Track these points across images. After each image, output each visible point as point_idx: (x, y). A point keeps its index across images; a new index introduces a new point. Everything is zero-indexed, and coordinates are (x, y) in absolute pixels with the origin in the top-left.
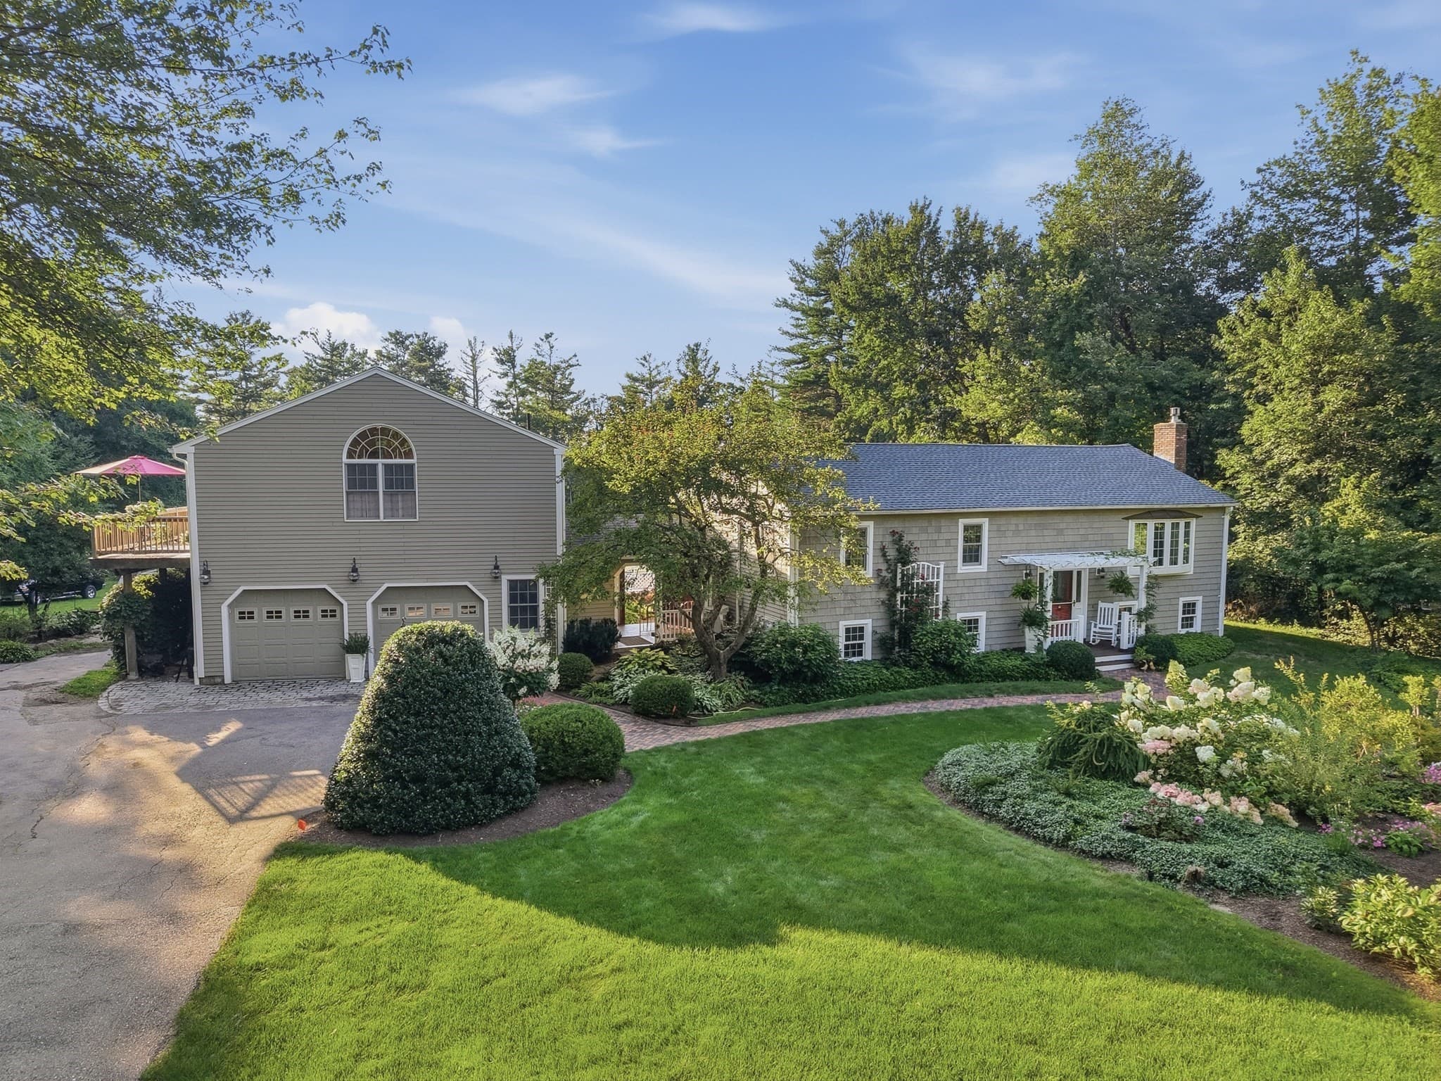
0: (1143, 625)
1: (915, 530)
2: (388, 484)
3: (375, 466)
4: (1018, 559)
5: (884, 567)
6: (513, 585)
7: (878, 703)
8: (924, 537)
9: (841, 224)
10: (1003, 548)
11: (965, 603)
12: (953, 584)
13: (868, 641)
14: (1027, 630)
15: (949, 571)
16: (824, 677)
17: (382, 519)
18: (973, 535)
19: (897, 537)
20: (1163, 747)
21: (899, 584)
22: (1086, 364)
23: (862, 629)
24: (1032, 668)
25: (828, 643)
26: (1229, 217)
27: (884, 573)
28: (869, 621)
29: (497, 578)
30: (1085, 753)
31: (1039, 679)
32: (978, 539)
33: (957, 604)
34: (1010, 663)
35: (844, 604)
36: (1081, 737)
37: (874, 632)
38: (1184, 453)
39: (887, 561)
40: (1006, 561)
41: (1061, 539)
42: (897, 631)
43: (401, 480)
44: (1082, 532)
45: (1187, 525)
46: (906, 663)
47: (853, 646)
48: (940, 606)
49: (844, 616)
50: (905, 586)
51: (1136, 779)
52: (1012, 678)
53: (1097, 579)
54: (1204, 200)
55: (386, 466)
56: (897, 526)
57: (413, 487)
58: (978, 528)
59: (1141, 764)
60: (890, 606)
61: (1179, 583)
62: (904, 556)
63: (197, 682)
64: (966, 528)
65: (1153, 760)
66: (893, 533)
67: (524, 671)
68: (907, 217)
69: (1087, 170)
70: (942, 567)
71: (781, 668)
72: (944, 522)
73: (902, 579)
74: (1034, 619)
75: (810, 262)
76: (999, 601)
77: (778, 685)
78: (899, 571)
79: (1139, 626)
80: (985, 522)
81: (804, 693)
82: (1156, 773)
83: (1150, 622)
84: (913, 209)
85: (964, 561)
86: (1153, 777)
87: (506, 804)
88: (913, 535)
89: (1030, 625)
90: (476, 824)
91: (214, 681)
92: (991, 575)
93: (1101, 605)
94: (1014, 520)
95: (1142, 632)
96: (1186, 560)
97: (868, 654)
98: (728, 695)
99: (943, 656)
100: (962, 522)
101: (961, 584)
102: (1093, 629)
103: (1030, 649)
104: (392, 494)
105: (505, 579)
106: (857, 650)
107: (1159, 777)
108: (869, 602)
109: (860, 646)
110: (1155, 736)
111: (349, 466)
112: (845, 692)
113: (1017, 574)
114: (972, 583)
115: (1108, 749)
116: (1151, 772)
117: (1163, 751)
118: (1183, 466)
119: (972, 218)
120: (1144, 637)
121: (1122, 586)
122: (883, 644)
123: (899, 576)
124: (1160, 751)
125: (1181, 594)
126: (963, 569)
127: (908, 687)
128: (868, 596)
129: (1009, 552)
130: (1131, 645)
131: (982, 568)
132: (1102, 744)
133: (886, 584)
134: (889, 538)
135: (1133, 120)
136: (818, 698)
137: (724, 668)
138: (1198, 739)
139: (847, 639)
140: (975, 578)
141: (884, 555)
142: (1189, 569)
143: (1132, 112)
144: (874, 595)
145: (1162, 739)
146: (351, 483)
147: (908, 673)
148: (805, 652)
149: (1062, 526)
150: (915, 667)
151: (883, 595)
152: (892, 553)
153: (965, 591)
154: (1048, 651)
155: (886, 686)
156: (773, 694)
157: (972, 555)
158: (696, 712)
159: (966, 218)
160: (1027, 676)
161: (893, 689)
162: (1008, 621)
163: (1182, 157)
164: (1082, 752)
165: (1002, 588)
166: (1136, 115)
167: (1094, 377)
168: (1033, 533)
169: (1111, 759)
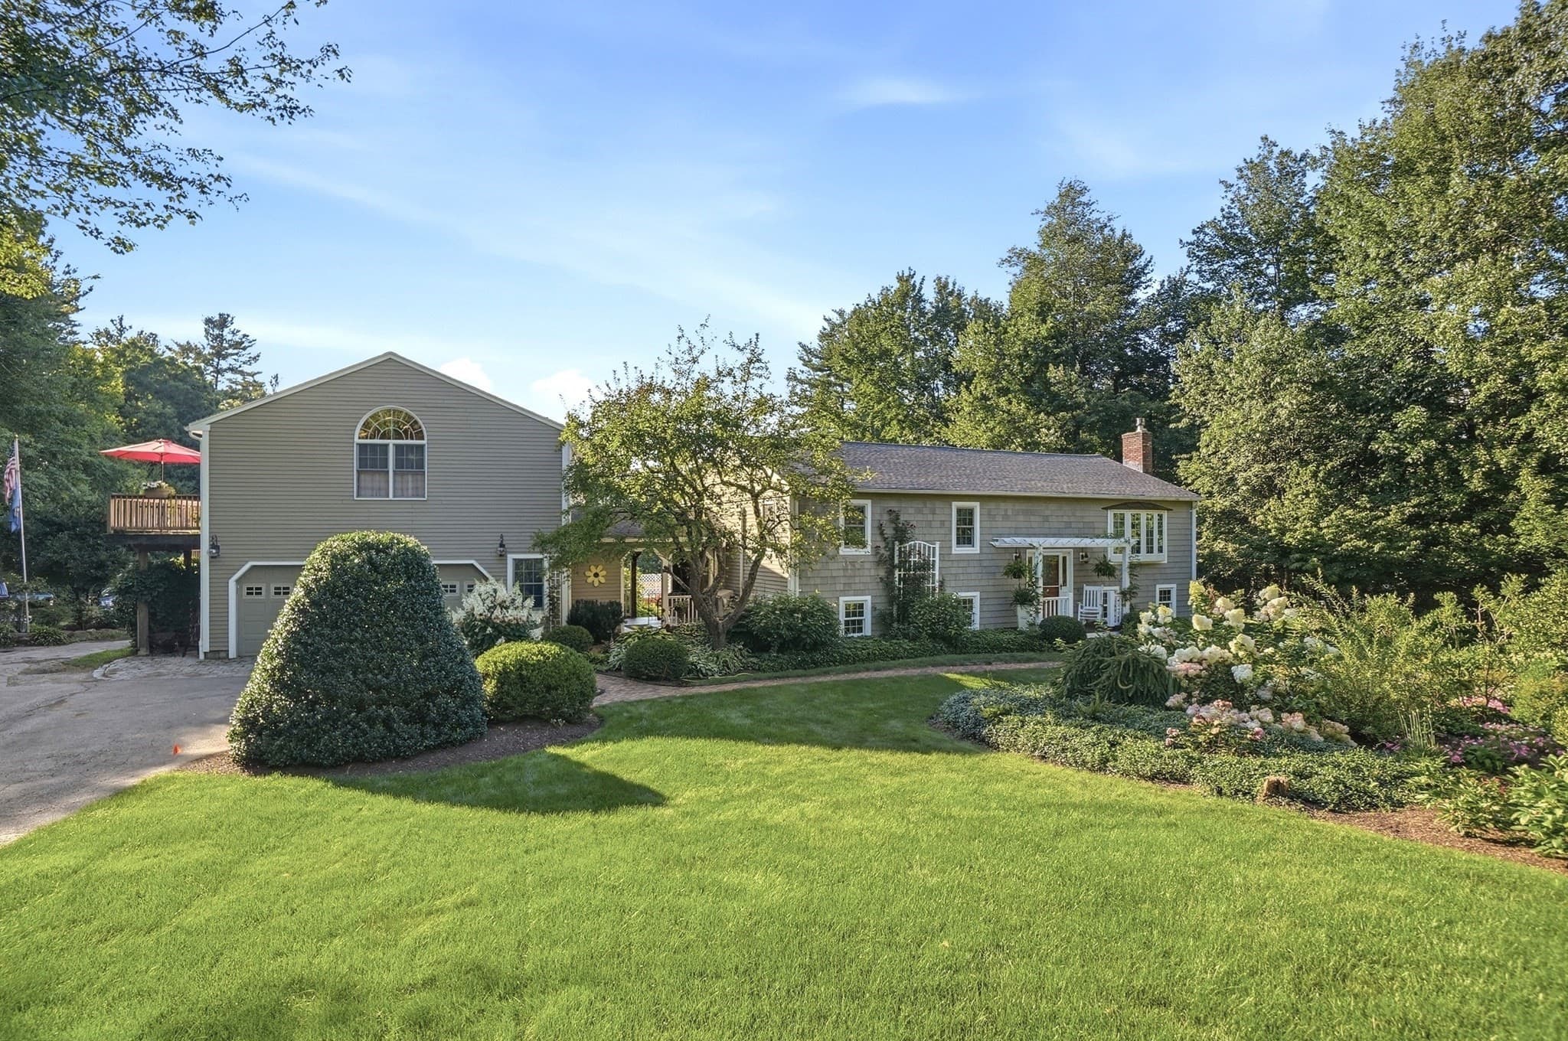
0: (1128, 604)
1: (911, 511)
2: (399, 464)
3: (387, 445)
4: (1009, 542)
5: (882, 545)
6: (518, 563)
7: (878, 669)
8: (920, 517)
9: (841, 313)
10: (994, 531)
11: (960, 583)
12: (949, 564)
13: (868, 617)
14: (1019, 608)
15: (945, 551)
16: (824, 644)
17: (391, 497)
18: (965, 517)
19: (894, 516)
20: (1194, 669)
21: (896, 561)
22: (1056, 396)
23: (861, 606)
24: (1027, 640)
25: (828, 613)
26: (1166, 283)
27: (882, 551)
28: (869, 598)
29: (502, 556)
30: (1108, 678)
31: (1033, 650)
32: (971, 522)
33: (953, 584)
34: (1005, 637)
35: (843, 580)
36: (1101, 662)
37: (874, 609)
38: (1150, 459)
39: (885, 539)
40: (996, 544)
41: (1047, 525)
42: (895, 608)
43: (411, 461)
44: (1066, 519)
45: (1161, 517)
46: (906, 636)
47: (853, 622)
48: (937, 584)
49: (844, 593)
50: (903, 564)
51: (1168, 704)
52: (1006, 649)
53: (1082, 564)
54: (1147, 265)
55: (397, 446)
56: (893, 505)
57: (423, 467)
58: (971, 512)
59: (1171, 689)
60: (888, 582)
61: (1155, 571)
62: (902, 534)
63: (202, 656)
64: (959, 511)
65: (1185, 683)
66: (890, 512)
67: (504, 621)
68: (896, 285)
69: (1049, 236)
70: (937, 546)
71: (780, 636)
72: (938, 504)
73: (900, 556)
74: (1024, 598)
75: (815, 344)
76: (991, 582)
77: (778, 652)
78: (897, 548)
79: (1124, 605)
80: (976, 506)
81: (804, 660)
82: (1190, 696)
83: (1134, 601)
84: (900, 279)
85: (958, 543)
86: (1188, 700)
87: (438, 735)
88: (909, 514)
89: (1022, 603)
90: (398, 756)
91: (217, 655)
92: (984, 557)
93: (1086, 588)
94: (1003, 505)
95: (1127, 610)
96: (1160, 550)
97: (868, 630)
98: (725, 662)
99: (940, 627)
100: (955, 505)
101: (955, 564)
102: (1080, 610)
103: (1022, 625)
104: (403, 474)
105: (510, 557)
106: (857, 626)
107: (1194, 700)
108: (868, 580)
109: (860, 622)
110: (1184, 658)
111: (360, 445)
112: (845, 660)
113: (1008, 556)
114: (965, 564)
115: (1134, 672)
116: (1184, 695)
117: (1195, 673)
118: (1150, 470)
119: (951, 287)
120: (1130, 615)
121: (1106, 570)
122: (883, 620)
123: (897, 553)
124: (1192, 672)
125: (1157, 581)
126: (957, 550)
127: (908, 657)
128: (867, 573)
129: (1001, 535)
130: (1117, 624)
131: (975, 550)
132: (1126, 666)
133: (885, 561)
134: (886, 517)
135: (1084, 199)
136: (816, 664)
137: (723, 638)
138: (1231, 660)
139: (848, 615)
140: (967, 559)
141: (882, 534)
142: (1163, 558)
143: (1082, 192)
144: (873, 573)
145: (1191, 661)
146: (362, 463)
147: (907, 644)
148: (804, 619)
149: (1048, 513)
150: (914, 639)
151: (882, 573)
152: (889, 532)
153: (960, 571)
154: (1041, 626)
155: (884, 656)
156: (772, 661)
157: (965, 538)
158: (691, 676)
159: (946, 286)
160: (1022, 648)
161: (893, 659)
162: (1001, 601)
163: (1124, 235)
164: (1104, 677)
165: (992, 570)
166: (1087, 194)
167: (1064, 408)
168: (1021, 518)
169: (1138, 683)
